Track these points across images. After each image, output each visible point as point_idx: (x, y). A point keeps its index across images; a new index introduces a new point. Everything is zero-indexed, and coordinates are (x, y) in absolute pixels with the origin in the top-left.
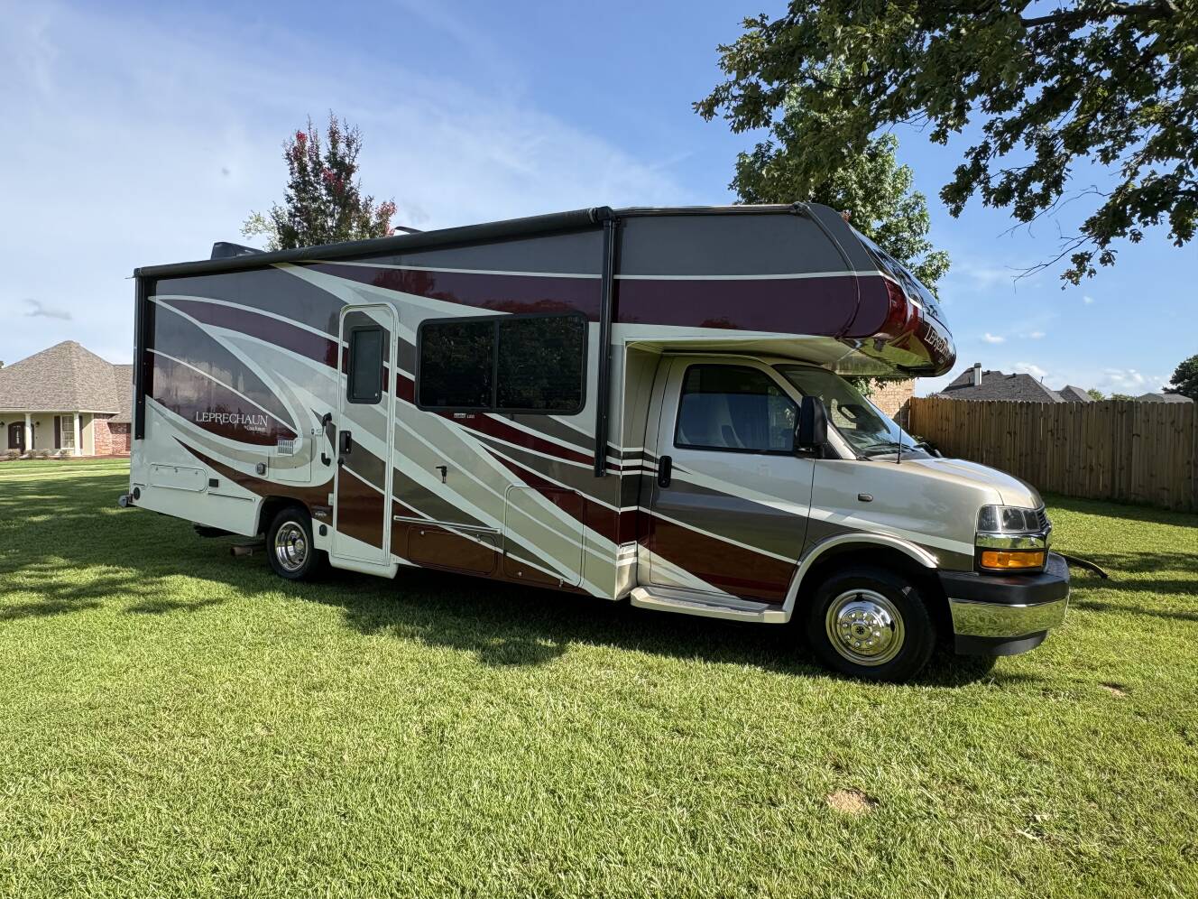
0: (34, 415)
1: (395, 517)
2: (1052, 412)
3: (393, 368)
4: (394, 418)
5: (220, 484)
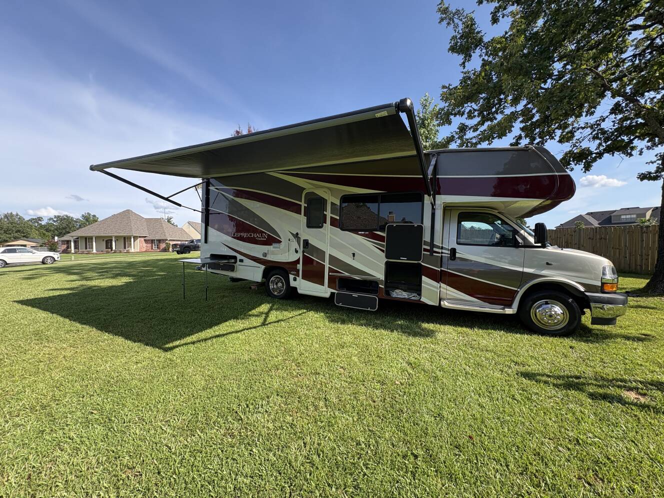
0: (116, 237)
1: (330, 274)
3: (329, 214)
4: (329, 234)
5: (244, 261)
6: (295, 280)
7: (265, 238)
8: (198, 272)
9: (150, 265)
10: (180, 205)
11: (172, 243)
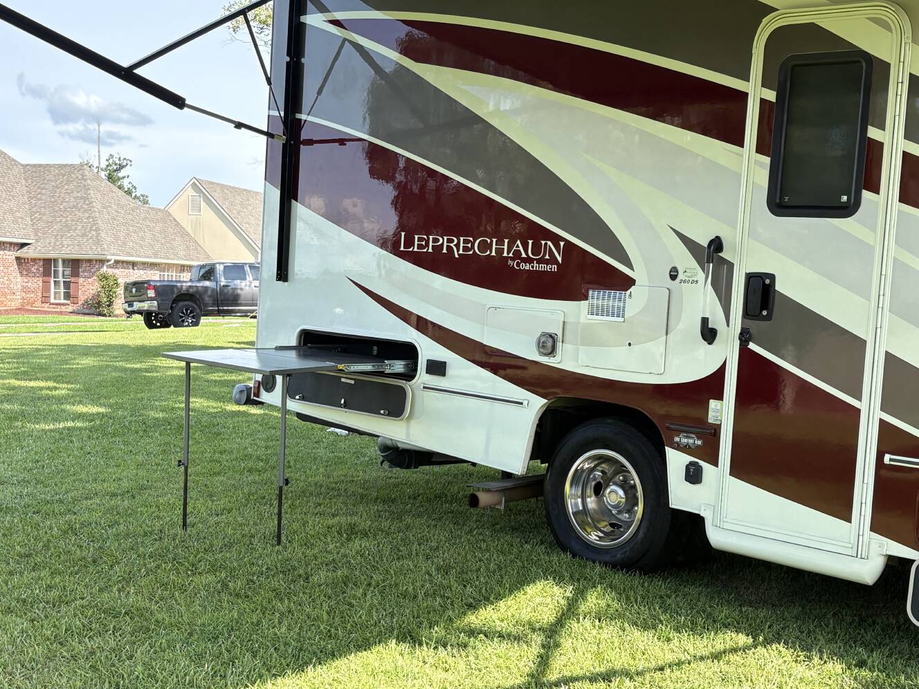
1: (887, 457)
3: (894, 140)
4: (892, 249)
5: (449, 371)
6: (694, 475)
7: (553, 260)
8: (238, 413)
9: (42, 368)
10: (177, 101)
11: (126, 276)
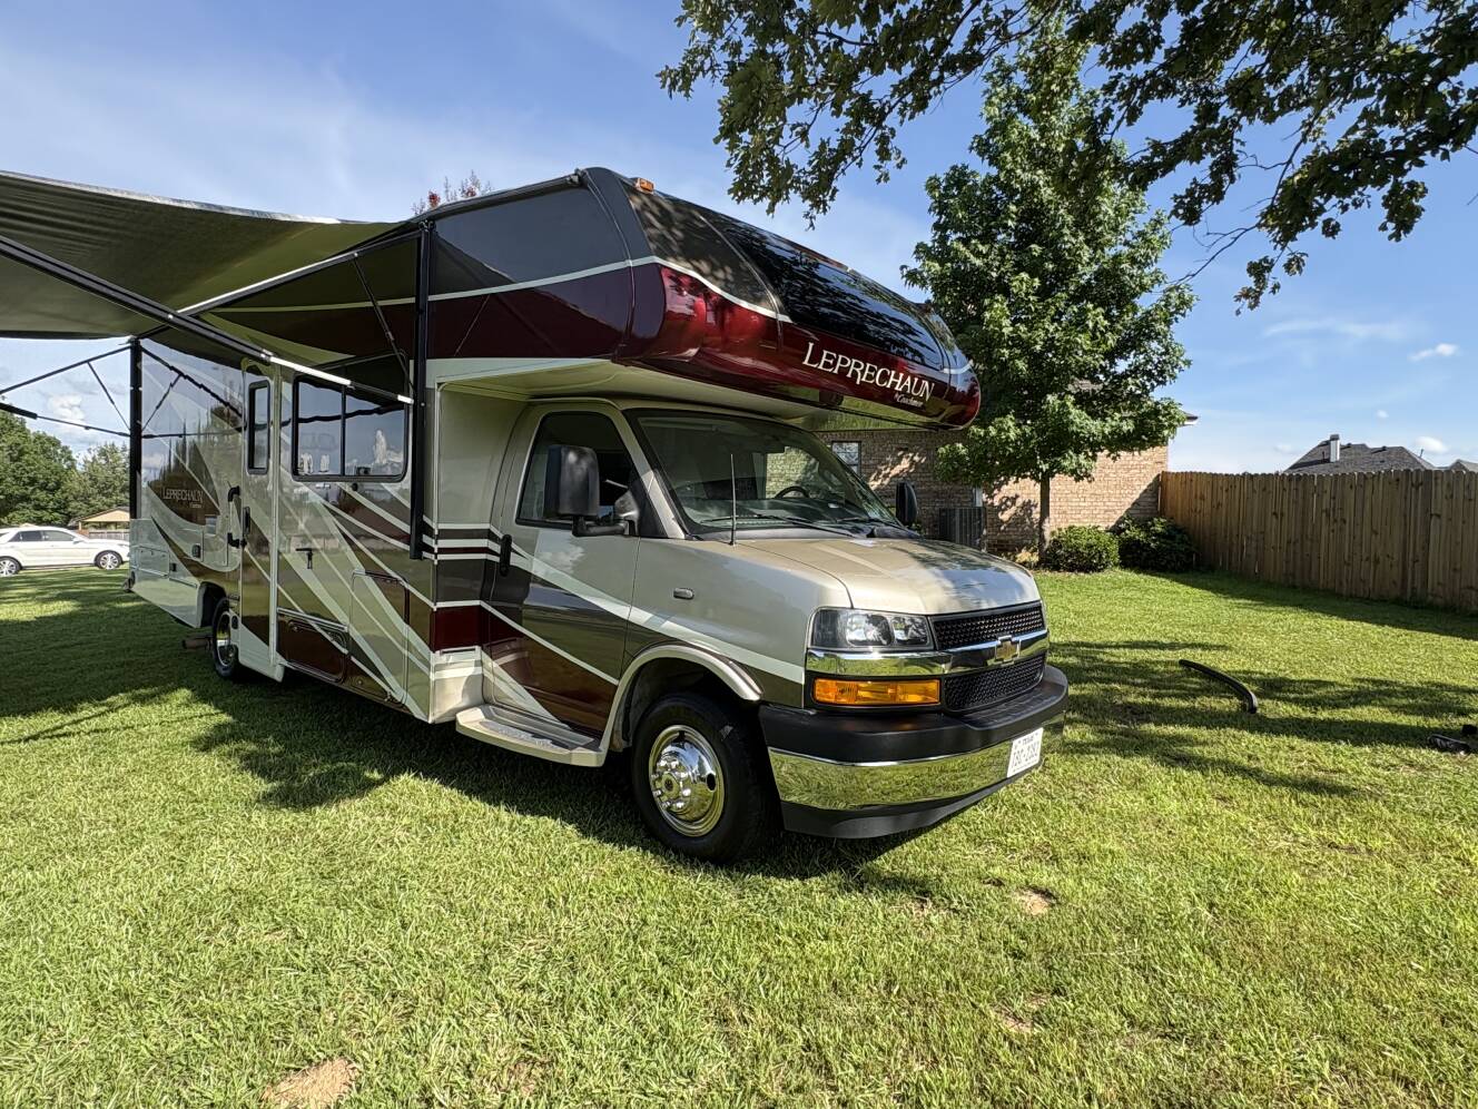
1: (278, 607)
2: (1327, 487)
3: (277, 431)
5: (177, 568)
6: (235, 624)
